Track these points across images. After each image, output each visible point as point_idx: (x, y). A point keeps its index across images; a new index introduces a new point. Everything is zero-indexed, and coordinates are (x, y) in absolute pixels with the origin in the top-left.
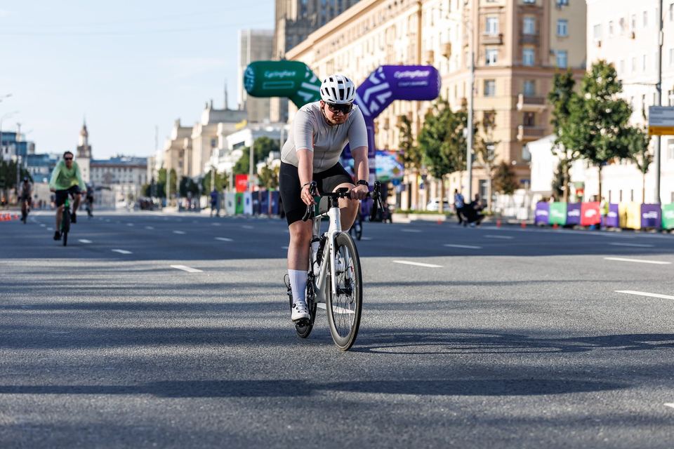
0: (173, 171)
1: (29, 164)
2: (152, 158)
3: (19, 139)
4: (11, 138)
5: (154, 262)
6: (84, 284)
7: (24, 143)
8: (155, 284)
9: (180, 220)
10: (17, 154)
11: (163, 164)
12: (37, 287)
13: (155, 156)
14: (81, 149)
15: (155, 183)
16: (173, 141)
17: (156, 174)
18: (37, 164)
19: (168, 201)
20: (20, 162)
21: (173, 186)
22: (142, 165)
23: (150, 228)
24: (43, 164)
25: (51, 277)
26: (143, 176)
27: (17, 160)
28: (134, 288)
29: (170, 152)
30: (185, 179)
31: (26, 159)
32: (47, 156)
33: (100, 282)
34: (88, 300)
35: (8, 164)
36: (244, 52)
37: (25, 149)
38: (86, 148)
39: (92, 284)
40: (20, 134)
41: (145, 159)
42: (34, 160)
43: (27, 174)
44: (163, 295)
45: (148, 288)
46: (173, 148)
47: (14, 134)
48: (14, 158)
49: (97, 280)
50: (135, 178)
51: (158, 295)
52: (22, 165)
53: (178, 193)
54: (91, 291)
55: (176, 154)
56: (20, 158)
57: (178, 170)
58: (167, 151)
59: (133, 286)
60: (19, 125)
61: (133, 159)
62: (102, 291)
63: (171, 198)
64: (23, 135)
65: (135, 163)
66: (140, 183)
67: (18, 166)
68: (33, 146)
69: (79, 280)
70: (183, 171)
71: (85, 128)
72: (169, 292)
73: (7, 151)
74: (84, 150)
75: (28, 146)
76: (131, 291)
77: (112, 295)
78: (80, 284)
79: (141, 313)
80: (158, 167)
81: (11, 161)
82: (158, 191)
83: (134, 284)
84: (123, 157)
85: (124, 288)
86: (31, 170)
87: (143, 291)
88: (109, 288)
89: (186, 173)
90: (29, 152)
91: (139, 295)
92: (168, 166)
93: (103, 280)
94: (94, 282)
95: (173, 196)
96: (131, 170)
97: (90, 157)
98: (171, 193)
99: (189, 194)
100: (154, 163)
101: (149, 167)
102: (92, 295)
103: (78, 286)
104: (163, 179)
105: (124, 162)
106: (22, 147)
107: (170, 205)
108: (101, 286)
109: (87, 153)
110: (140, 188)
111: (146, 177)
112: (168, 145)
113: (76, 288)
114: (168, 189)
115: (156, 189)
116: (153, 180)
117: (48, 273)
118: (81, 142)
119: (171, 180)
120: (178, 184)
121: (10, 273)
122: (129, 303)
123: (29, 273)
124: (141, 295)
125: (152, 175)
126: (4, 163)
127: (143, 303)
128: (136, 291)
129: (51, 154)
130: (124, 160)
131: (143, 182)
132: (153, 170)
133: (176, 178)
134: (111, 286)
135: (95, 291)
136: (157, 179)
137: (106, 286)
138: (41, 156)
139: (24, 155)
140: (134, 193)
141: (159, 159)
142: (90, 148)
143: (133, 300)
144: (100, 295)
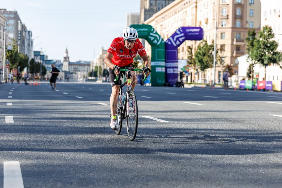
0: (100, 67)
1: (46, 64)
2: (92, 62)
3: (42, 54)
4: (39, 53)
5: (91, 102)
6: (64, 110)
7: (43, 56)
8: (91, 110)
9: (102, 86)
10: (41, 60)
11: (96, 64)
12: (46, 111)
13: (93, 61)
14: (65, 58)
15: (93, 71)
16: (100, 55)
17: (94, 68)
18: (48, 64)
19: (98, 78)
20: (42, 63)
21: (100, 73)
22: (88, 64)
23: (90, 88)
24: (50, 64)
25: (51, 107)
26: (89, 69)
27: (41, 62)
28: (83, 112)
29: (99, 60)
30: (105, 70)
31: (44, 62)
32: (52, 60)
33: (70, 109)
34: (65, 116)
35: (37, 63)
36: (128, 21)
37: (44, 58)
38: (67, 58)
39: (67, 110)
40: (42, 52)
41: (90, 62)
42: (47, 62)
43: (44, 67)
44: (93, 114)
45: (88, 112)
46: (100, 58)
47: (40, 52)
48: (40, 61)
49: (69, 108)
50: (86, 69)
51: (92, 114)
52: (43, 64)
53: (102, 75)
54: (66, 112)
55: (102, 60)
56: (42, 61)
57: (102, 66)
58: (98, 59)
59: (82, 111)
60: (42, 48)
61: (85, 62)
62: (71, 112)
63: (99, 77)
64: (43, 52)
65: (86, 64)
66: (88, 71)
67: (41, 64)
68: (47, 57)
69: (62, 108)
70: (104, 67)
71: (67, 50)
72: (96, 113)
73: (37, 59)
74: (66, 58)
75: (45, 57)
76: (81, 112)
77: (74, 114)
78: (62, 110)
79: (85, 121)
80: (95, 65)
81: (38, 62)
82: (95, 74)
83: (83, 110)
84: (81, 61)
85: (79, 112)
86: (46, 66)
87: (86, 113)
88: (73, 111)
89: (105, 68)
90: (45, 59)
91: (84, 114)
92: (98, 65)
93: (71, 108)
94: (67, 109)
95: (100, 76)
96: (84, 66)
97: (69, 61)
98: (99, 75)
99: (106, 76)
100: (93, 64)
101: (91, 65)
102: (66, 114)
103: (61, 110)
104: (96, 70)
105: (81, 63)
106: (43, 57)
107: (99, 80)
108: (70, 111)
109: (68, 60)
110: (88, 73)
111: (90, 69)
112: (98, 57)
113: (60, 111)
114: (98, 74)
115: (94, 73)
116: (93, 70)
117: (50, 105)
118: (65, 55)
119: (99, 70)
120: (102, 72)
121: (35, 105)
122: (80, 117)
123: (43, 105)
124: (85, 114)
125: (92, 68)
126: (36, 63)
127: (86, 117)
128: (83, 113)
129: (54, 60)
130: (82, 62)
131: (89, 71)
132: (93, 66)
133: (101, 69)
134: (74, 111)
135: (68, 113)
136: (94, 70)
137: (72, 111)
138: (50, 61)
139: (43, 60)
140: (85, 75)
141: (95, 62)
142: (68, 58)
143: (82, 116)
144: (69, 114)
